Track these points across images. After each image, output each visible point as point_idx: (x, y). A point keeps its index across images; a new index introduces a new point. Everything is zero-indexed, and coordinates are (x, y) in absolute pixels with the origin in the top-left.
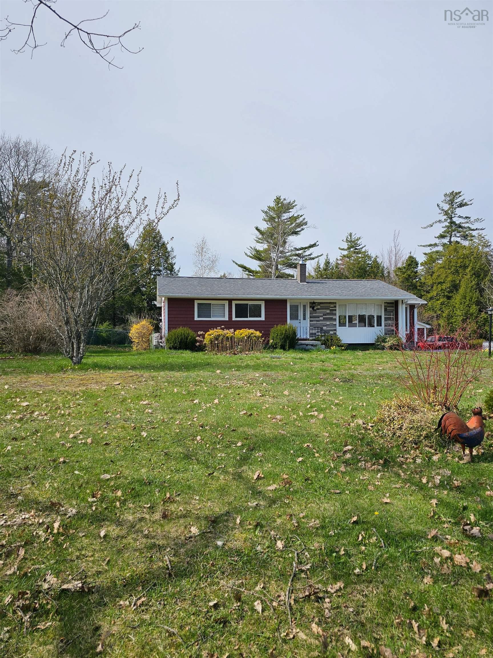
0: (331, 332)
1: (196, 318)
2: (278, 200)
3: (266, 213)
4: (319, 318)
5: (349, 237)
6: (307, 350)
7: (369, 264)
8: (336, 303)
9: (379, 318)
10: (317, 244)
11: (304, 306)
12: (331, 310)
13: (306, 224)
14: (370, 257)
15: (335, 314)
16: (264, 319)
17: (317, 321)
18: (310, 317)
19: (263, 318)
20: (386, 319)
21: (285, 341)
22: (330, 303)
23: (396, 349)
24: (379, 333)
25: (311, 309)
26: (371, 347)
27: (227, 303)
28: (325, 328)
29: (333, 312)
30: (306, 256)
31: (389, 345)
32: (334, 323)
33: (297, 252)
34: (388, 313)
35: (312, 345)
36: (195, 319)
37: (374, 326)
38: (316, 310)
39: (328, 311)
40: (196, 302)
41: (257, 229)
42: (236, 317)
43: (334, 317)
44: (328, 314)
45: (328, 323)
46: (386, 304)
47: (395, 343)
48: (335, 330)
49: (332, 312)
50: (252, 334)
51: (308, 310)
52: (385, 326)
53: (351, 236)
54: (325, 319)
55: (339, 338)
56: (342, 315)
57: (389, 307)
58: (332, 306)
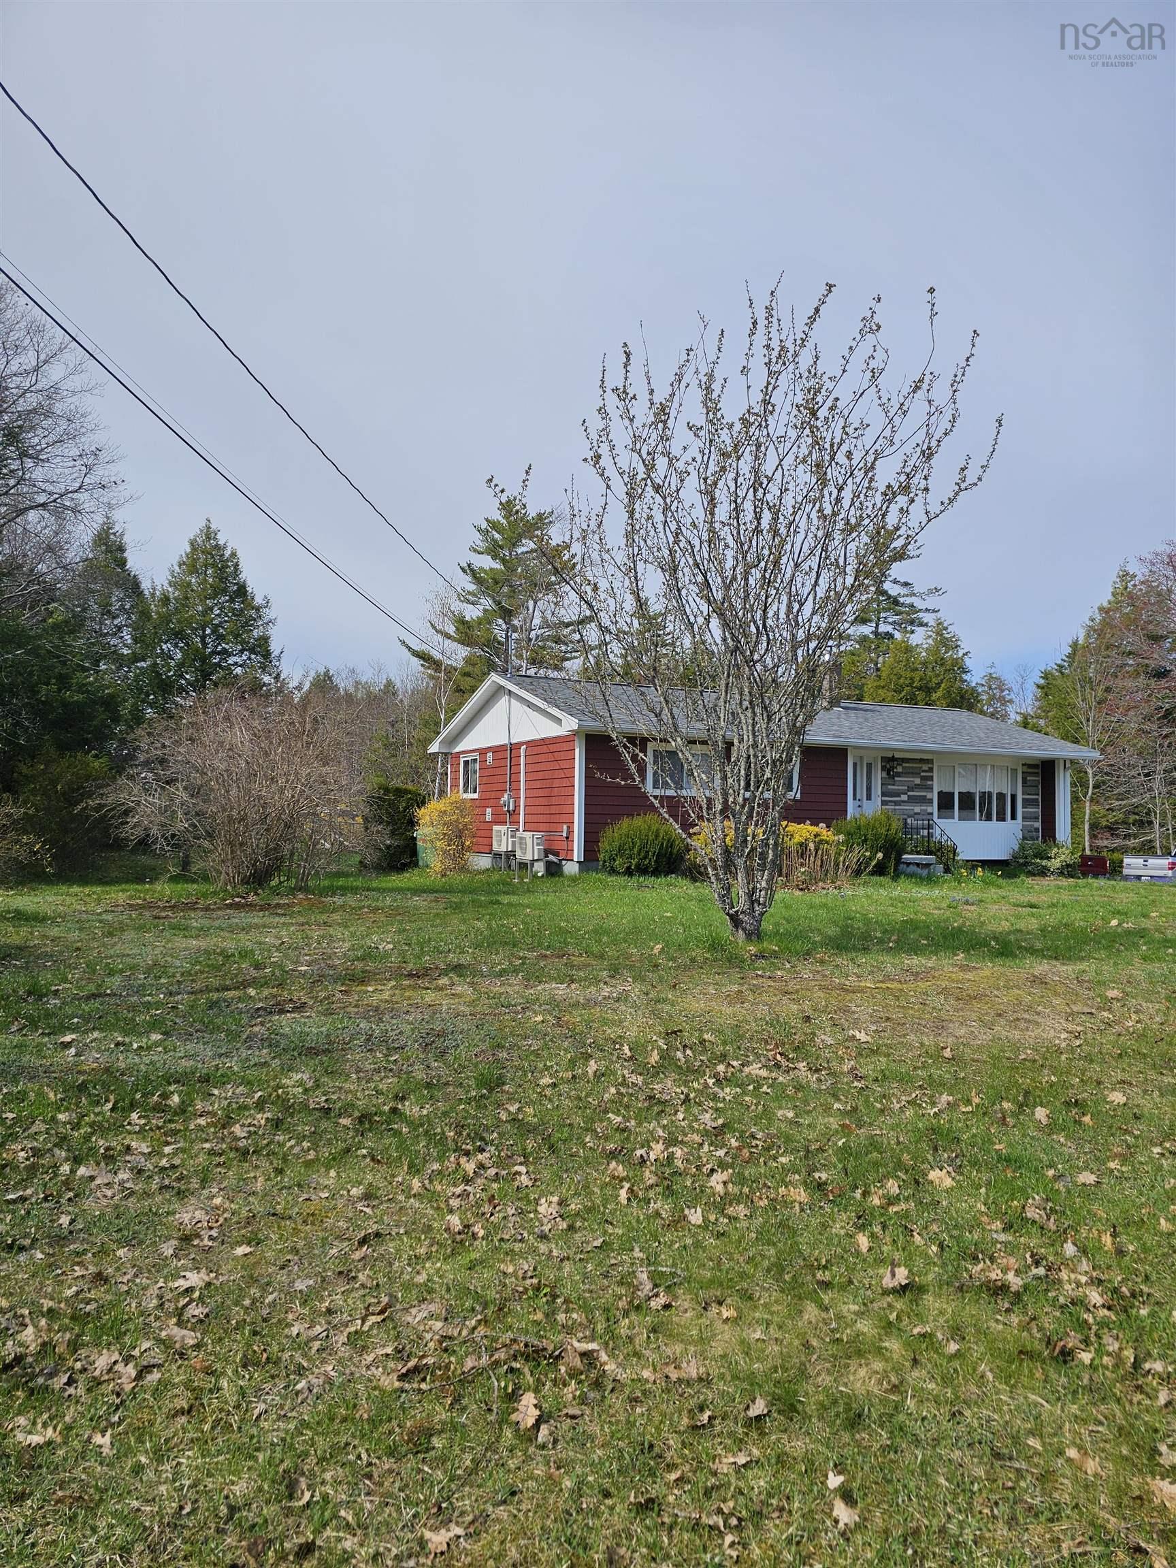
0: (924, 832)
2: (508, 506)
4: (899, 795)
8: (930, 761)
11: (869, 766)
12: (923, 778)
15: (931, 788)
16: (798, 796)
17: (896, 803)
18: (883, 794)
19: (796, 793)
20: (1026, 803)
22: (921, 761)
25: (885, 775)
28: (911, 821)
29: (926, 782)
32: (929, 809)
34: (1028, 790)
35: (918, 865)
37: (1006, 820)
38: (893, 777)
39: (918, 781)
43: (929, 795)
44: (917, 787)
45: (917, 809)
46: (1025, 769)
48: (932, 826)
49: (924, 782)
51: (878, 776)
52: (1025, 819)
54: (912, 800)
56: (946, 790)
57: (1031, 774)
58: (925, 767)
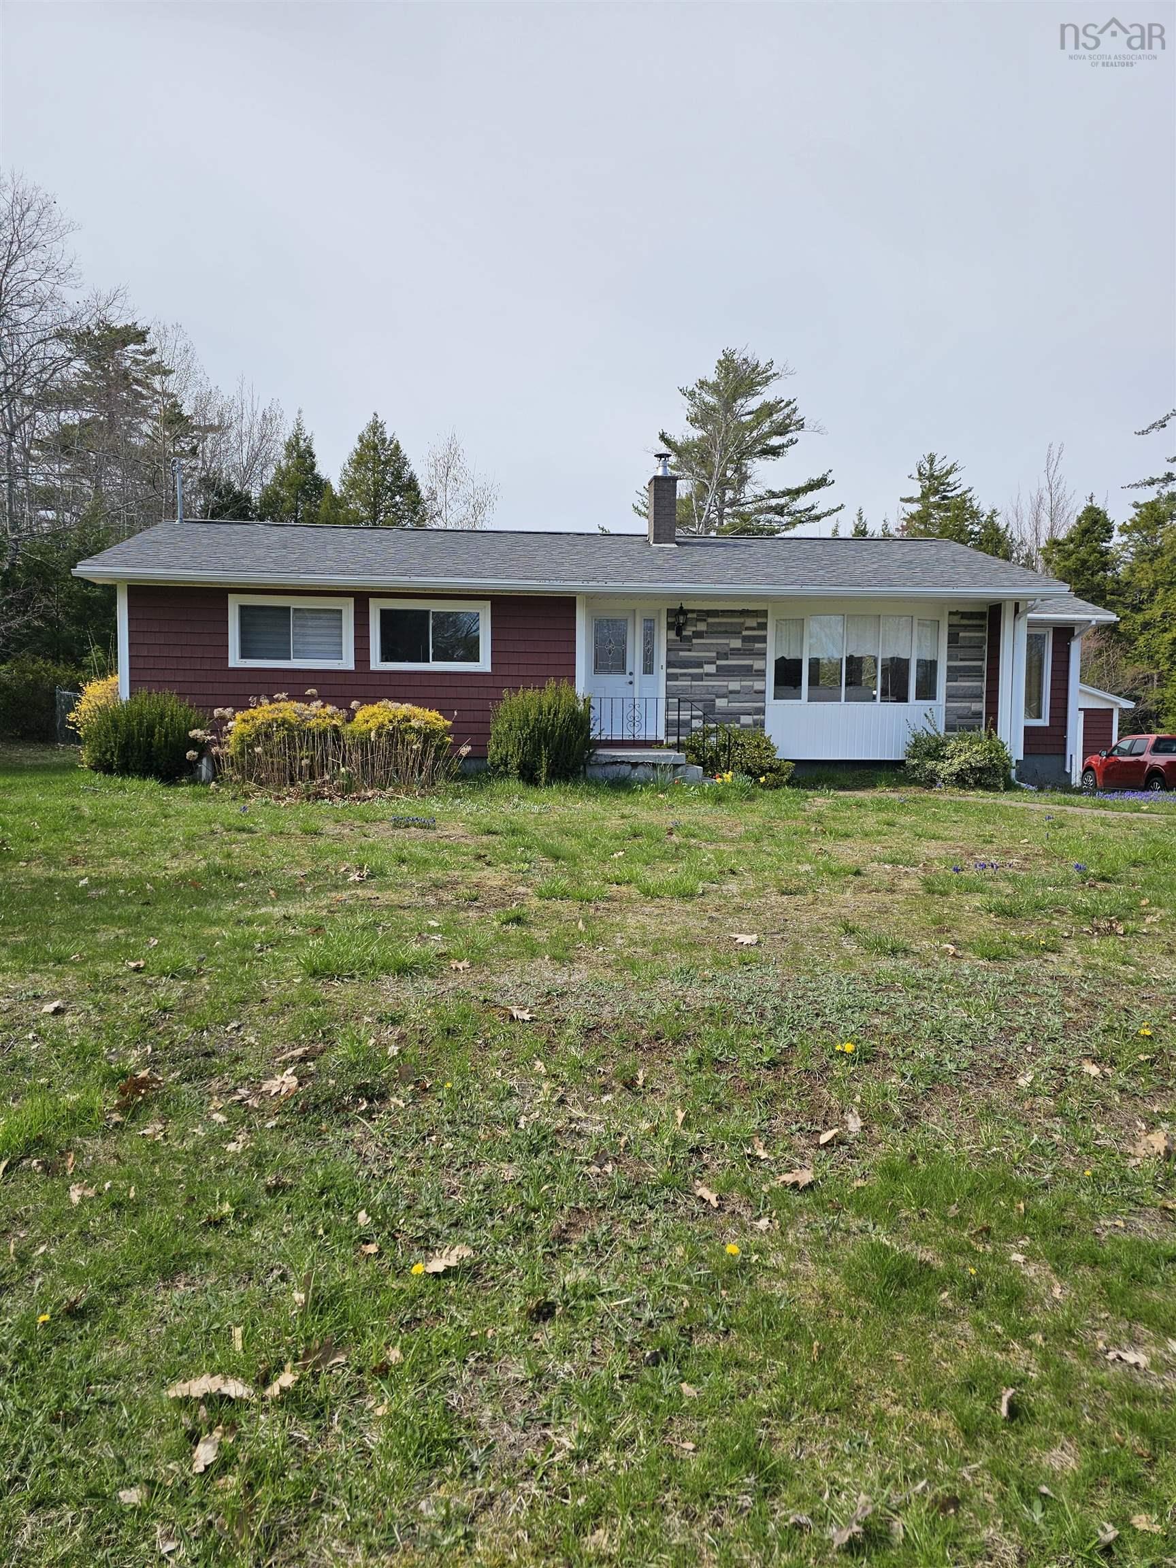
0: (746, 720)
1: (235, 660)
2: (727, 365)
3: (692, 395)
4: (700, 665)
5: (927, 466)
6: (621, 785)
7: (972, 533)
8: (764, 613)
9: (928, 668)
10: (829, 479)
11: (648, 625)
12: (746, 639)
13: (800, 425)
14: (975, 515)
15: (762, 654)
16: (488, 669)
17: (694, 677)
18: (670, 664)
19: (484, 664)
20: (953, 673)
21: (536, 751)
22: (745, 613)
23: (979, 784)
24: (921, 725)
25: (672, 635)
26: (883, 774)
27: (348, 608)
28: (721, 703)
29: (754, 645)
30: (799, 512)
31: (955, 768)
32: (758, 686)
33: (774, 502)
34: (959, 653)
35: (653, 766)
36: (231, 664)
37: (905, 700)
38: (689, 639)
39: (736, 643)
40: (234, 605)
41: (663, 437)
42: (386, 657)
43: (758, 665)
44: (735, 652)
45: (734, 685)
46: (956, 620)
47: (978, 760)
48: (761, 711)
49: (749, 646)
50: (407, 719)
51: (662, 638)
52: (950, 697)
53: (931, 462)
54: (723, 672)
55: (767, 741)
56: (791, 655)
57: (966, 628)
58: (751, 622)
